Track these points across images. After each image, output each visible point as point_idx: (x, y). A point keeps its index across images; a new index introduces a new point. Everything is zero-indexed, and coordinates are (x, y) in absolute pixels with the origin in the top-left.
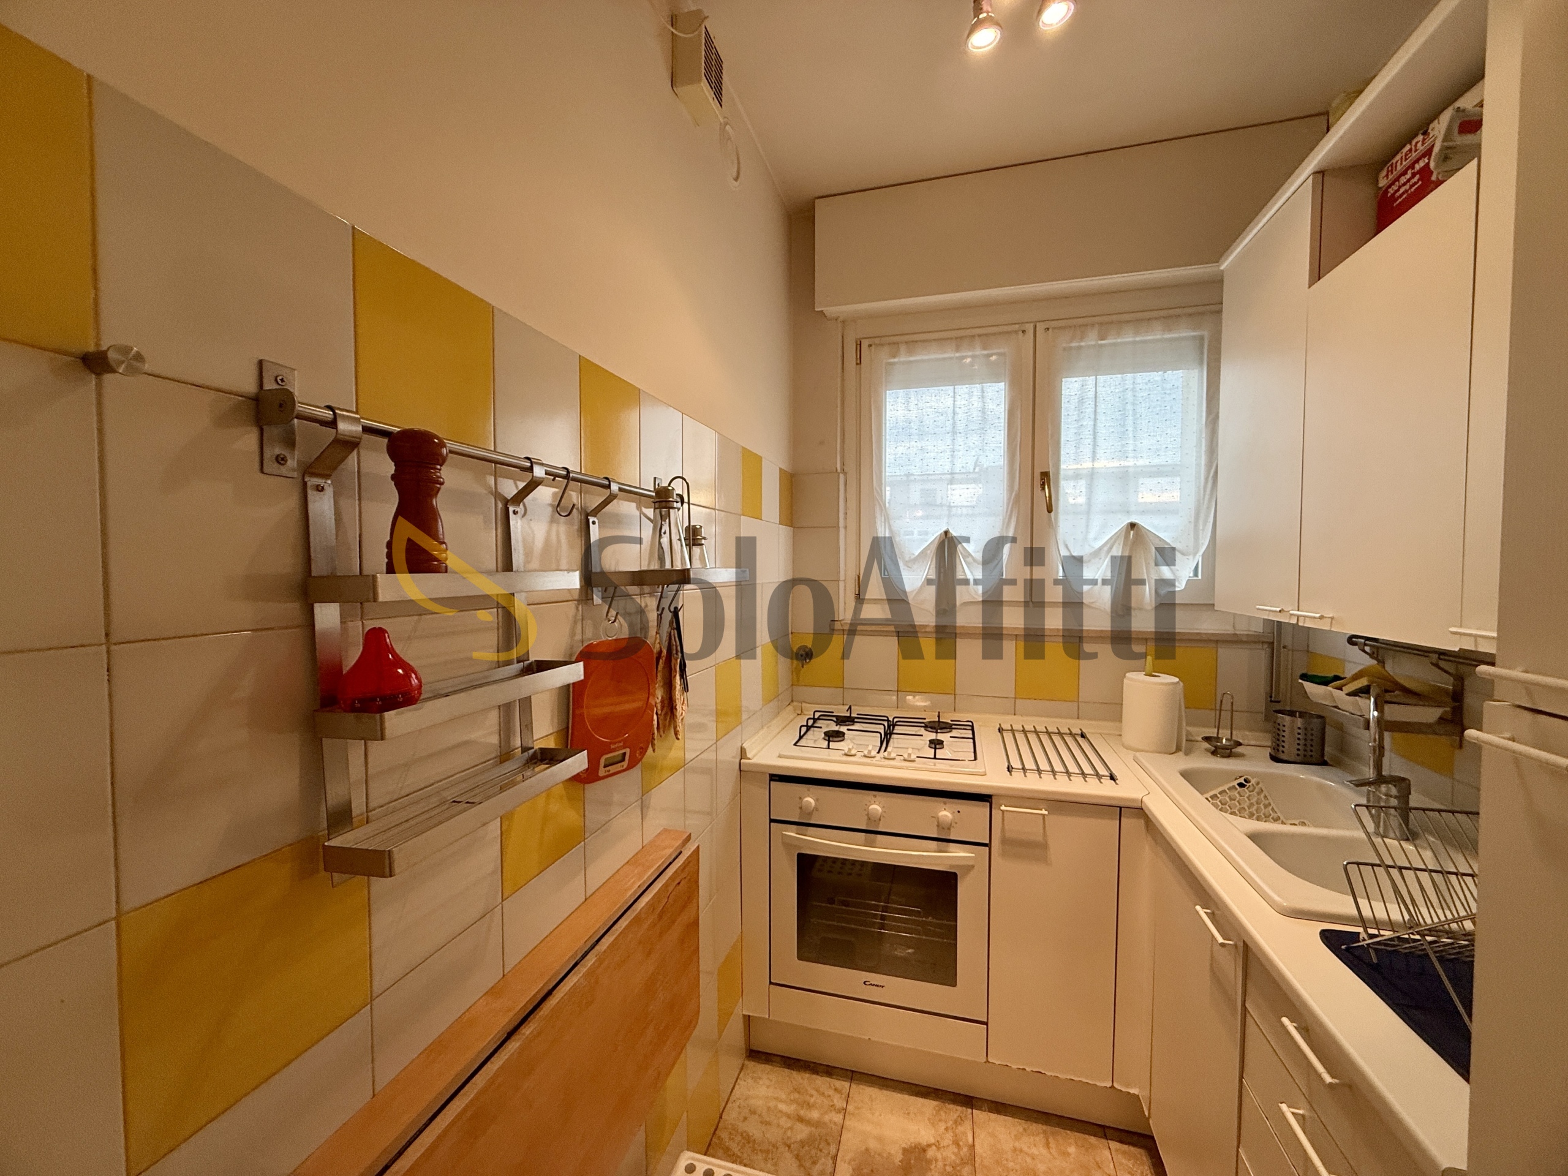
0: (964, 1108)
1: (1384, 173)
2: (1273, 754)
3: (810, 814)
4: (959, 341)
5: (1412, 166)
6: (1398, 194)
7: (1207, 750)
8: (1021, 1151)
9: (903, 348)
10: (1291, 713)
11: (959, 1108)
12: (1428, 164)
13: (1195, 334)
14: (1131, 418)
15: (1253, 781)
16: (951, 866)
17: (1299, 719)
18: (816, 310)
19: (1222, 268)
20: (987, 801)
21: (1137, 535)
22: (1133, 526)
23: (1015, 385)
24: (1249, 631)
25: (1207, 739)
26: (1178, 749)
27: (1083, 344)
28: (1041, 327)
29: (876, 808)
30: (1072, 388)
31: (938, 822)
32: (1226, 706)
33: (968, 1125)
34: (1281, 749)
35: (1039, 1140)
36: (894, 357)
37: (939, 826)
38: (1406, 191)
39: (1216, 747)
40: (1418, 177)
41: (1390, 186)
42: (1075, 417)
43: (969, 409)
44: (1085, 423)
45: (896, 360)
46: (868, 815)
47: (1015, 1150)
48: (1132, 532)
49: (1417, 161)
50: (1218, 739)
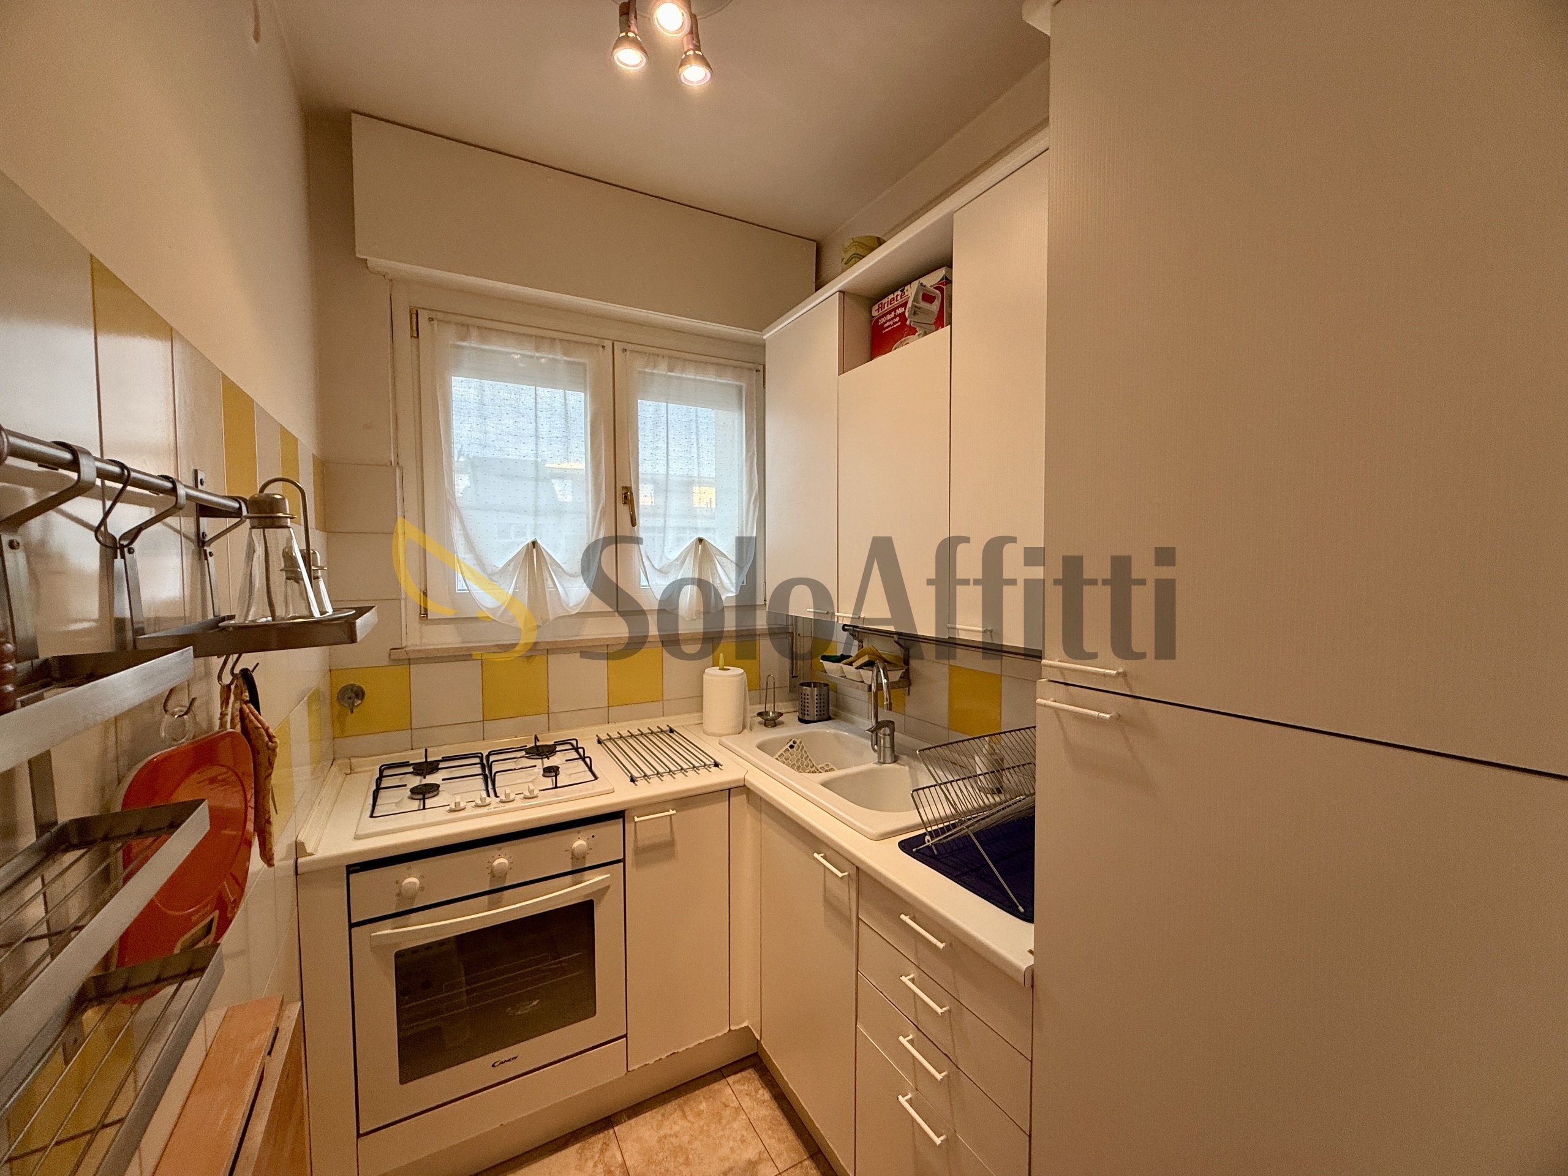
0: (606, 1132)
1: (876, 307)
2: (801, 717)
3: (412, 898)
4: (540, 341)
5: (895, 310)
6: (885, 325)
7: (760, 723)
8: (665, 1137)
9: (474, 333)
10: (808, 685)
11: (601, 1135)
12: (904, 312)
13: (735, 383)
14: (695, 444)
15: (798, 742)
16: (587, 895)
17: (816, 689)
18: (358, 255)
19: (765, 337)
20: (619, 817)
21: (704, 549)
22: (701, 540)
23: (596, 396)
24: (776, 624)
25: (760, 714)
26: (744, 728)
27: (655, 371)
28: (618, 347)
29: (501, 861)
30: (648, 411)
31: (572, 854)
32: (771, 685)
33: (614, 1146)
34: (806, 713)
35: (677, 1115)
36: (463, 339)
37: (575, 857)
38: (890, 326)
39: (767, 720)
40: (897, 319)
41: (881, 317)
42: (650, 438)
43: (552, 414)
44: (660, 445)
45: (464, 344)
46: (492, 872)
47: (660, 1140)
48: (700, 546)
49: (898, 308)
50: (767, 713)
